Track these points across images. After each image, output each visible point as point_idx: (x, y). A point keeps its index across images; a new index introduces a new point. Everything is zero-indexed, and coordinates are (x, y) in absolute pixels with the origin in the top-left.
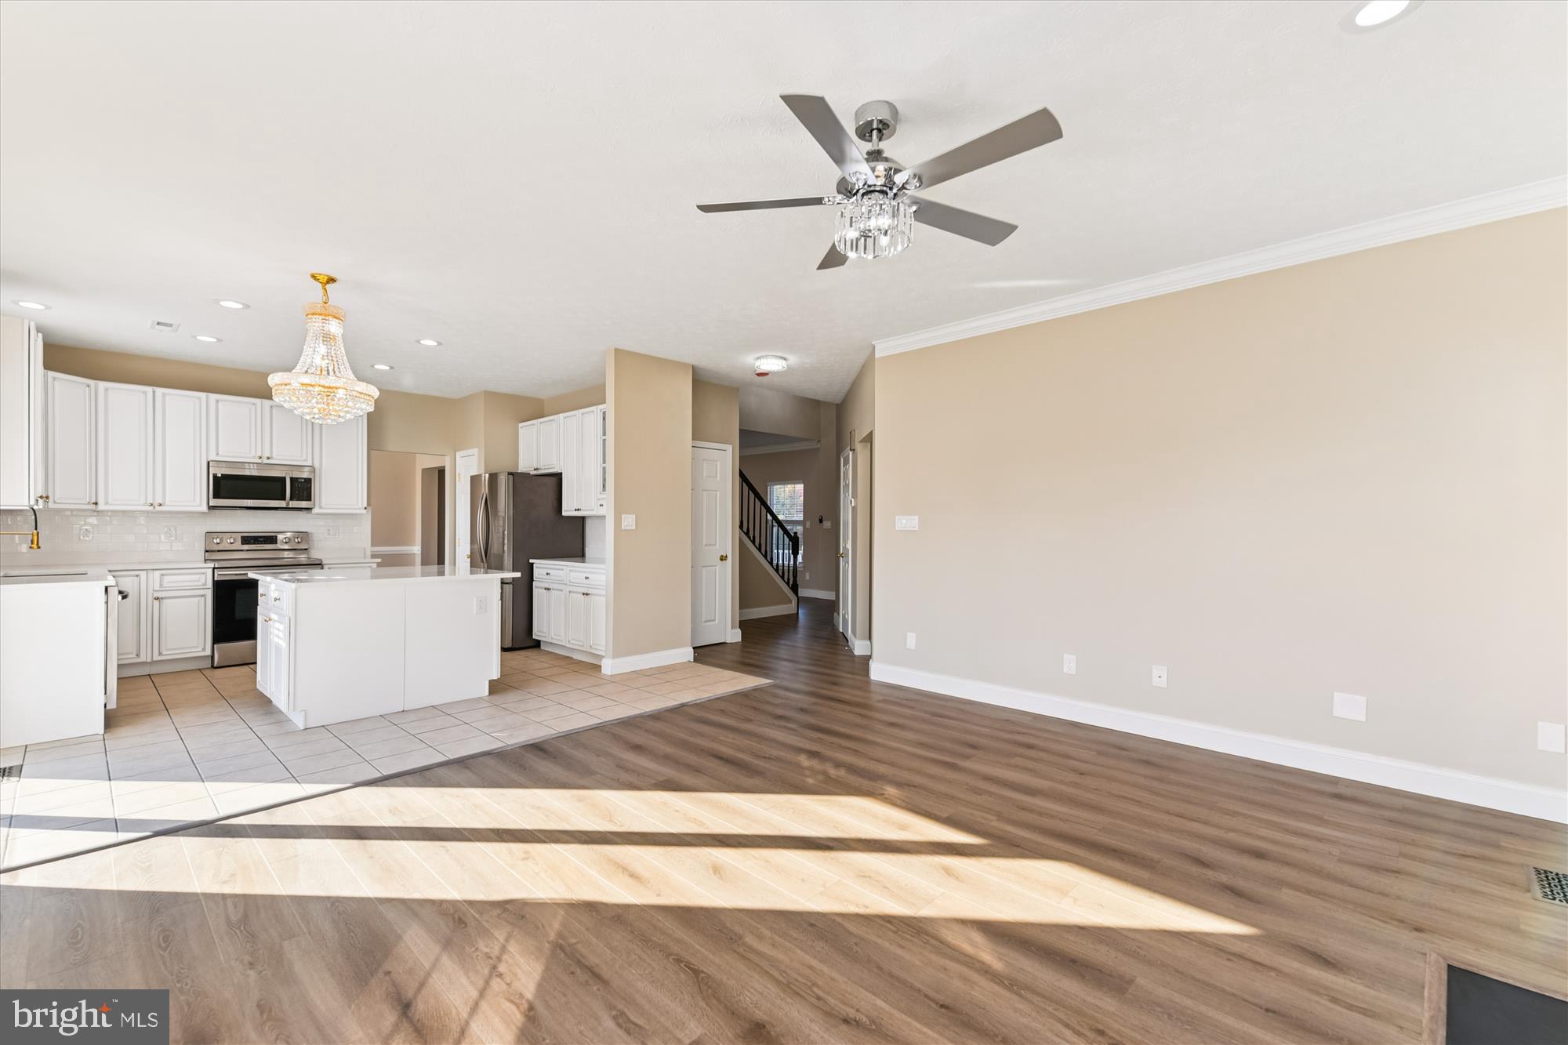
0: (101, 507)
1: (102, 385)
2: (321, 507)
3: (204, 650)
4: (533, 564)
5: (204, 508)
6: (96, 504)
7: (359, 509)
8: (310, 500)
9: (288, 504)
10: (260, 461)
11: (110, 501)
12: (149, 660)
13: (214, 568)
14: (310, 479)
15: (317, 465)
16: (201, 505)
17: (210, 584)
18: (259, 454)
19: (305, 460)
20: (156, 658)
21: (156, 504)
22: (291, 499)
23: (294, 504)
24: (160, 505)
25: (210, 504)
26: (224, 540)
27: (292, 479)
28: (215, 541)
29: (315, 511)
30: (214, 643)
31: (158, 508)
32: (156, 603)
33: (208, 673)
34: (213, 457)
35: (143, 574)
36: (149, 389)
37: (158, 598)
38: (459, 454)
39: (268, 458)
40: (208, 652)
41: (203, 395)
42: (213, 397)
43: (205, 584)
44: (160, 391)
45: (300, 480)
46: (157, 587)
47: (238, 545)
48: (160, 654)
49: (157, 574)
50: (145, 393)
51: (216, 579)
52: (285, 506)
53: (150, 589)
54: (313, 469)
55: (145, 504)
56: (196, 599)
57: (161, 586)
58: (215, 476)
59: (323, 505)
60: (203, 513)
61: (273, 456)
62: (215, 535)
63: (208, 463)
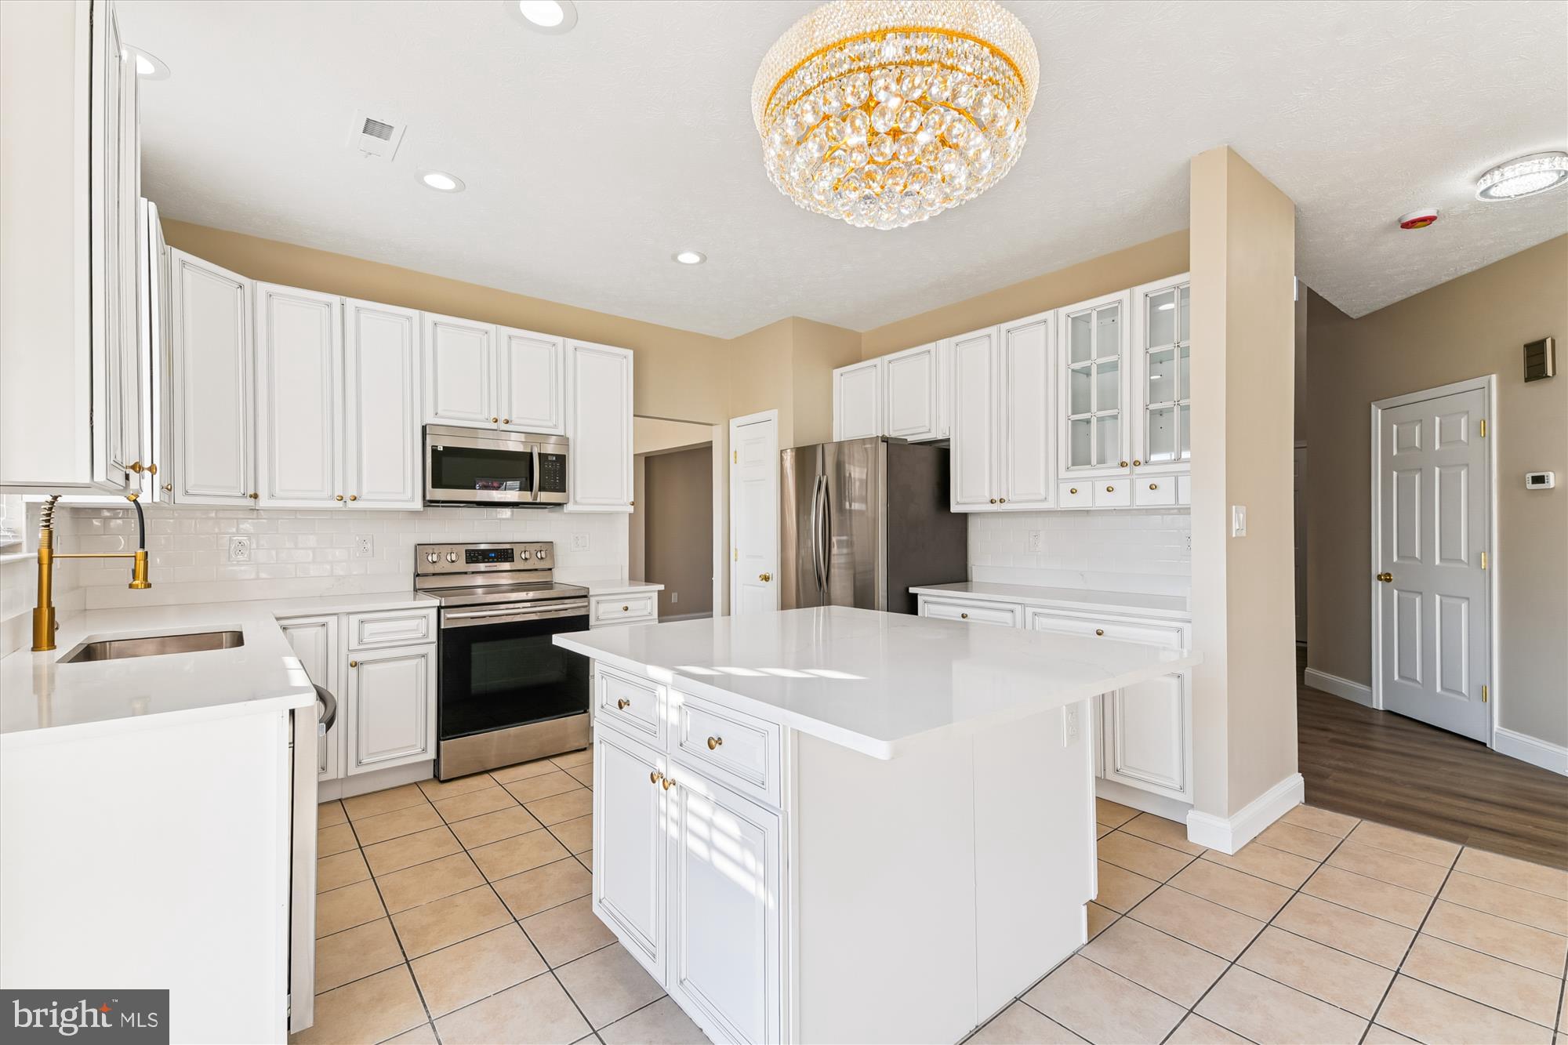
0: (264, 502)
1: (263, 287)
2: (576, 502)
3: (424, 750)
4: (915, 596)
5: (418, 505)
6: (255, 496)
7: (625, 505)
8: (565, 492)
9: (536, 497)
10: (494, 426)
11: (277, 492)
12: (341, 775)
13: (439, 608)
14: (565, 456)
15: (570, 435)
16: (413, 499)
17: (433, 636)
18: (494, 416)
19: (555, 426)
20: (353, 770)
21: (347, 497)
22: (541, 489)
23: (544, 497)
24: (355, 499)
25: (428, 498)
26: (443, 556)
27: (540, 454)
28: (430, 558)
29: (569, 508)
30: (439, 740)
31: (351, 505)
32: (353, 671)
33: (433, 791)
34: (430, 419)
35: (332, 621)
36: (335, 300)
37: (355, 665)
38: (734, 423)
39: (507, 422)
40: (431, 755)
41: (414, 313)
42: (430, 317)
43: (425, 636)
44: (352, 303)
45: (550, 458)
46: (354, 645)
47: (461, 565)
48: (359, 763)
49: (354, 619)
50: (329, 305)
51: (442, 627)
52: (531, 500)
53: (344, 651)
54: (564, 441)
55: (332, 498)
56: (414, 662)
57: (360, 641)
58: (434, 451)
59: (578, 499)
60: (414, 513)
61: (513, 419)
62: (429, 549)
63: (424, 428)
